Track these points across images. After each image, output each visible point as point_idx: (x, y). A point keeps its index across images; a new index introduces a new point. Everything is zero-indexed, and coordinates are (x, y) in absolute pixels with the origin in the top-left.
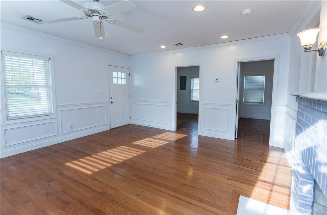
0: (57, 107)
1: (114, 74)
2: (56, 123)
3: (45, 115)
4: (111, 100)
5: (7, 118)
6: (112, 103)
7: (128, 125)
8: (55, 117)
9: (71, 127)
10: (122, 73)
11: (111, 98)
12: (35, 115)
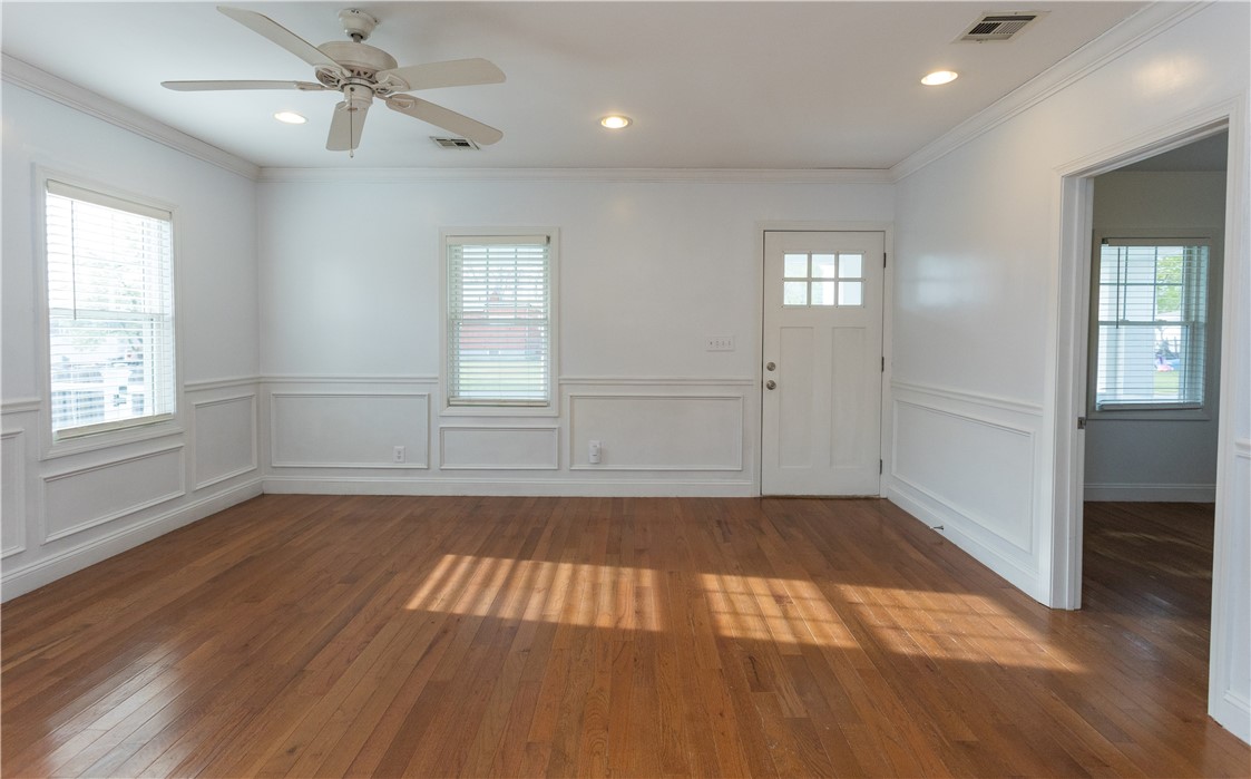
0: (560, 385)
1: (794, 264)
2: (556, 431)
3: (530, 404)
4: (769, 376)
5: (449, 401)
6: (772, 386)
7: (867, 499)
8: (554, 413)
9: (601, 455)
10: (837, 255)
11: (771, 367)
12: (505, 401)
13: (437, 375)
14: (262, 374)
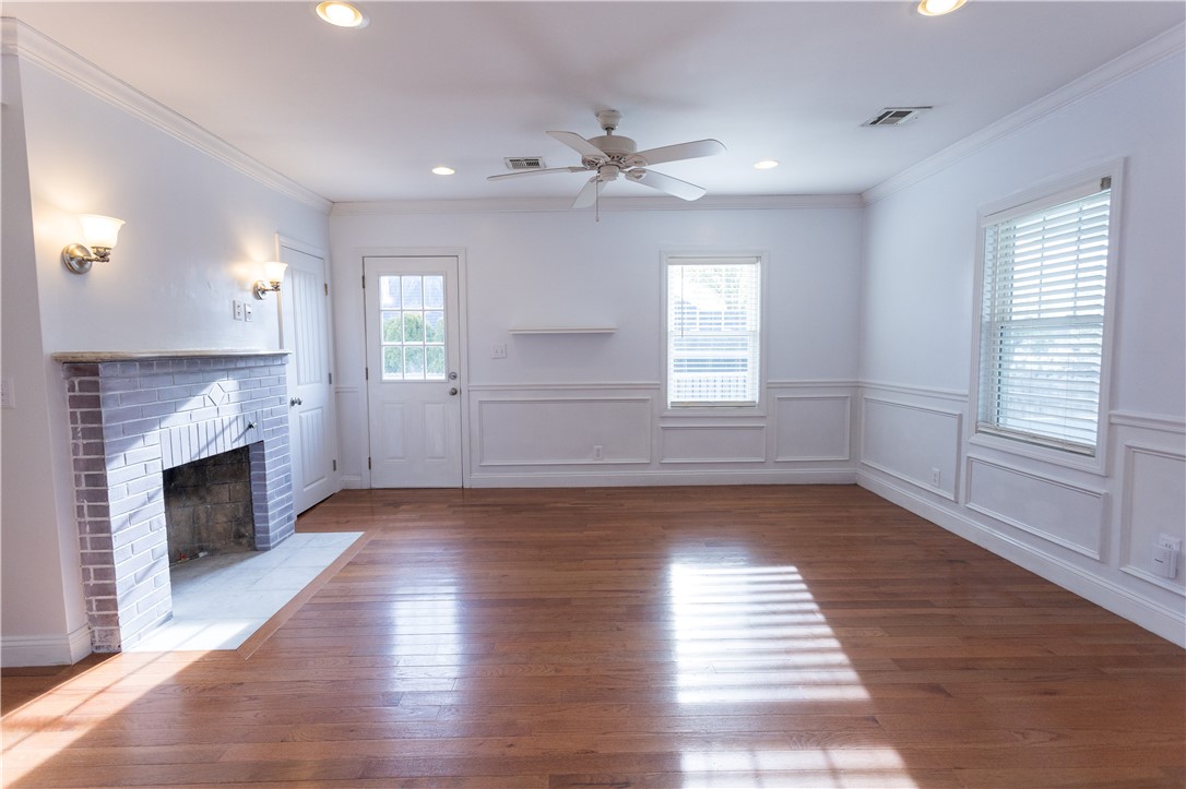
0: (1110, 423)
13: (967, 392)
14: (860, 380)
